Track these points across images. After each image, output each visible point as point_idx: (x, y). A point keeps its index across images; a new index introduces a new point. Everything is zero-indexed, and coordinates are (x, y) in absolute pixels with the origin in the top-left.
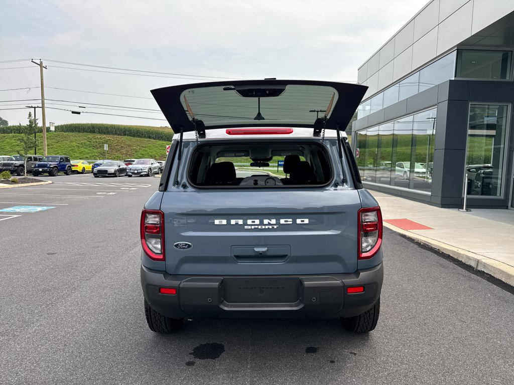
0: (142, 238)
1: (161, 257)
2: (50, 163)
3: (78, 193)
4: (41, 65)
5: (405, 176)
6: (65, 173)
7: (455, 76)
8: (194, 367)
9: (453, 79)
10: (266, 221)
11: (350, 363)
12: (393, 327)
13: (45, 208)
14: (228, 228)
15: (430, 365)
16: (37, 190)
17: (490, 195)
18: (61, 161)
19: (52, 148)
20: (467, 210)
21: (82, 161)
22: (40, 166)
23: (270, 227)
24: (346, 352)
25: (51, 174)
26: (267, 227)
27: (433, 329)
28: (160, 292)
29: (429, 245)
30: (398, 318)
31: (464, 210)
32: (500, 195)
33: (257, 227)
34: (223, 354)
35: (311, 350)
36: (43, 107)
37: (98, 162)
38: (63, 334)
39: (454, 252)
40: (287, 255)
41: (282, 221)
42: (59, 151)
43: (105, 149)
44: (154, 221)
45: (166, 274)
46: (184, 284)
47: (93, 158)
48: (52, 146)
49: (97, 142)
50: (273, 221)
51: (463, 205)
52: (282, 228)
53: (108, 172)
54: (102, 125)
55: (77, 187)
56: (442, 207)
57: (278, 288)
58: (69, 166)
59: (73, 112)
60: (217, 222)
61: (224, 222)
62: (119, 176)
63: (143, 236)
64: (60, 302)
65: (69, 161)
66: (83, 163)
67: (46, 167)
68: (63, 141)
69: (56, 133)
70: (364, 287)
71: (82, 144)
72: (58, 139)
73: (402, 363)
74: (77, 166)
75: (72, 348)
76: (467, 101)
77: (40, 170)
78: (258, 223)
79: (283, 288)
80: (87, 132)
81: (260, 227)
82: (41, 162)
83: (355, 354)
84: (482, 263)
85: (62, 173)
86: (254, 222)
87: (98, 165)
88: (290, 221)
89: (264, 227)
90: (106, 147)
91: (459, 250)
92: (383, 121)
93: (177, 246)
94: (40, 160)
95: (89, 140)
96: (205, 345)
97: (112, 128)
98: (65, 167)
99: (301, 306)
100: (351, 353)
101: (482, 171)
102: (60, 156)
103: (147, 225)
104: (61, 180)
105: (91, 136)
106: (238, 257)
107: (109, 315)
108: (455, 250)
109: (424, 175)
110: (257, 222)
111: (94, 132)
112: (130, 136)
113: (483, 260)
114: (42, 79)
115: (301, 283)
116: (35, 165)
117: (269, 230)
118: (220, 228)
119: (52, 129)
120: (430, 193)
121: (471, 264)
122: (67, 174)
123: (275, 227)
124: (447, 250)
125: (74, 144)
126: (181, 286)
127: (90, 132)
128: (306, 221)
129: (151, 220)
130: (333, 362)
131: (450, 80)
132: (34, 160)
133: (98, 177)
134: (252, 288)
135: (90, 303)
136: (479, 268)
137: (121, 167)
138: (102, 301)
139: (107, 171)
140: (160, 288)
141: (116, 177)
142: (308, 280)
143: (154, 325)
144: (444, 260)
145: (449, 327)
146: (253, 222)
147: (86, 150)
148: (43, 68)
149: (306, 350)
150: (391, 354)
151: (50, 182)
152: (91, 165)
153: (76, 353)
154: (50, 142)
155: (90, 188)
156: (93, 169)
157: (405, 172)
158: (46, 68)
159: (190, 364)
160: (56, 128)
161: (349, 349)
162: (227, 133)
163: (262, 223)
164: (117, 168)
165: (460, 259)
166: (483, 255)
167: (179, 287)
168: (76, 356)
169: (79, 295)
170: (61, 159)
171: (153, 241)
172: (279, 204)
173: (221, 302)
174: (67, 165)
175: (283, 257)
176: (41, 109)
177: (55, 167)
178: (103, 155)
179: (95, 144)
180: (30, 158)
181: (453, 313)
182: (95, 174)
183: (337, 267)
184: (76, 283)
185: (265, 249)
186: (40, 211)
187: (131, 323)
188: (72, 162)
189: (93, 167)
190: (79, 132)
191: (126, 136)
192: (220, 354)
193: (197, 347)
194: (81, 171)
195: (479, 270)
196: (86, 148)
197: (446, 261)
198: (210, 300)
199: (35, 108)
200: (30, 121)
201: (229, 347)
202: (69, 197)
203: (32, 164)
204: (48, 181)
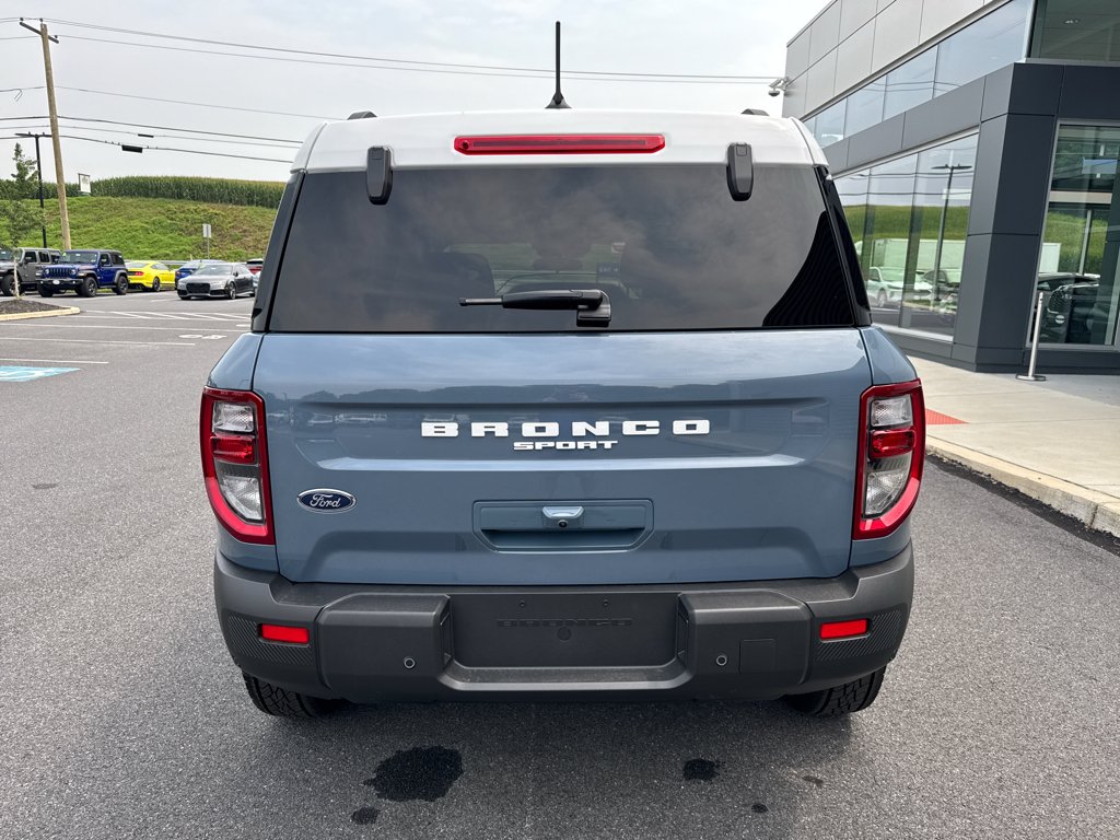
0: (206, 474)
1: (262, 531)
2: (77, 266)
3: (136, 336)
4: (43, 33)
5: (882, 297)
6: (114, 290)
7: (1029, 55)
8: (375, 827)
9: (1023, 61)
10: (579, 428)
11: (809, 814)
12: (910, 696)
13: (52, 371)
14: (463, 446)
15: (1028, 817)
16: (42, 329)
17: (1088, 342)
18: (103, 263)
19: (85, 233)
20: (1037, 378)
21: (152, 262)
22: (54, 273)
23: (593, 445)
24: (794, 775)
25: (82, 292)
26: (581, 445)
27: (1017, 700)
28: (260, 634)
29: (963, 463)
30: (919, 666)
31: (1030, 377)
32: (1113, 343)
33: (551, 444)
34: (456, 784)
35: (699, 770)
36: (54, 136)
37: (188, 265)
38: (28, 719)
39: (1030, 483)
40: (643, 529)
41: (629, 428)
42: (104, 240)
43: (205, 236)
44: (238, 423)
45: (279, 581)
46: (332, 612)
47: (179, 256)
48: (85, 230)
49: (188, 221)
50: (602, 428)
51: (1028, 367)
52: (628, 447)
53: (212, 288)
54: (199, 179)
55: (137, 322)
56: (978, 371)
57: (615, 623)
58: (122, 274)
59: (125, 148)
60: (428, 429)
61: (451, 429)
62: (237, 298)
63: (209, 471)
64: (39, 622)
65: (122, 262)
66: (154, 267)
67: (71, 277)
68: (111, 216)
69: (95, 199)
70: (869, 622)
71: (154, 223)
72: (99, 212)
73: (952, 813)
74: (141, 273)
75: (45, 763)
76: (1052, 117)
77: (56, 282)
78: (556, 433)
79: (628, 623)
80: (164, 196)
81: (560, 445)
82: (57, 263)
83: (819, 782)
84: (1105, 511)
85: (105, 290)
86: (542, 429)
87: (188, 272)
88: (653, 427)
89: (572, 445)
90: (207, 231)
91: (1043, 477)
92: (844, 168)
93: (307, 500)
94: (55, 259)
95: (171, 215)
96: (410, 752)
97: (222, 187)
98: (114, 276)
99: (684, 678)
100: (808, 779)
101: (1066, 287)
102: (101, 250)
103: (218, 436)
104: (104, 307)
105: (173, 205)
106: (495, 534)
107: (161, 661)
108: (1034, 477)
109: (924, 298)
110: (552, 429)
111: (180, 196)
112: (262, 205)
113: (1108, 506)
114: (48, 69)
115: (681, 609)
116: (44, 270)
117: (586, 454)
118: (439, 447)
119: (86, 188)
120: (950, 339)
121: (1076, 515)
122: (118, 292)
123: (608, 445)
124: (1013, 477)
125: (136, 223)
126: (322, 620)
127: (172, 196)
128: (703, 426)
129: (231, 418)
130: (759, 808)
131: (1015, 64)
132: (42, 261)
133: (188, 299)
134: (536, 624)
135: (116, 627)
136: (1098, 525)
137: (240, 276)
138: (148, 617)
139: (208, 285)
140: (260, 627)
141: (230, 298)
142: (705, 601)
143: (268, 701)
144: (1007, 502)
145: (1057, 695)
146: (539, 429)
147: (165, 239)
148: (50, 42)
149: (685, 768)
150: (918, 780)
151: (75, 310)
152: (173, 272)
153: (51, 783)
154: (80, 218)
155: (167, 323)
156: (176, 281)
157: (882, 289)
158: (57, 42)
159: (365, 817)
160: (94, 185)
161: (800, 766)
162: (457, 148)
163: (566, 433)
164: (232, 278)
165: (1046, 501)
166: (1105, 491)
167: (315, 623)
168: (50, 793)
169: (92, 601)
170: (102, 257)
171: (242, 484)
172: (609, 376)
173: (445, 668)
174: (118, 272)
175: (630, 532)
176: (51, 139)
177: (89, 275)
178: (201, 250)
179: (185, 224)
180: (30, 254)
181: (1059, 653)
182: (181, 292)
183: (789, 560)
184: (90, 568)
185: (575, 512)
186: (40, 379)
187: (217, 686)
188: (130, 265)
189: (178, 276)
190: (147, 195)
191: (254, 207)
192: (450, 784)
193: (388, 761)
194: (151, 286)
195: (1097, 531)
196: (165, 234)
197: (1012, 505)
198: (409, 663)
199: (37, 137)
200: (19, 167)
201: (475, 760)
202: (114, 344)
203: (38, 268)
204: (70, 307)
